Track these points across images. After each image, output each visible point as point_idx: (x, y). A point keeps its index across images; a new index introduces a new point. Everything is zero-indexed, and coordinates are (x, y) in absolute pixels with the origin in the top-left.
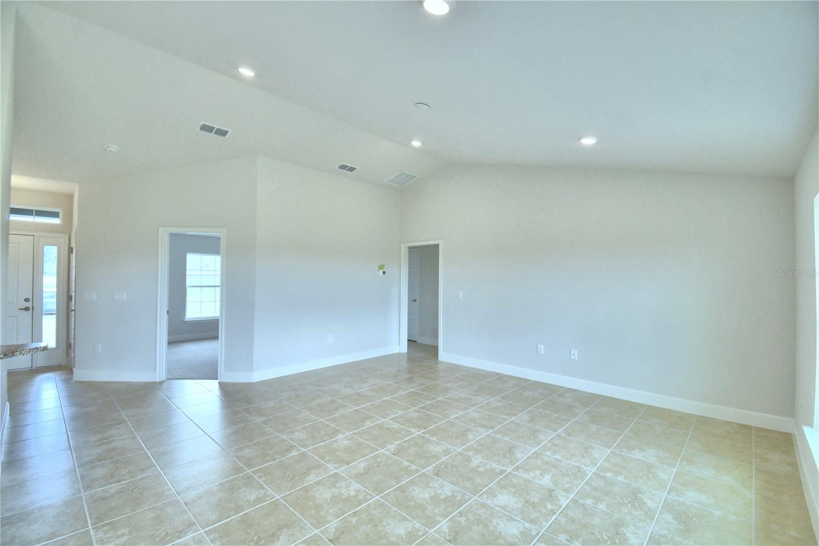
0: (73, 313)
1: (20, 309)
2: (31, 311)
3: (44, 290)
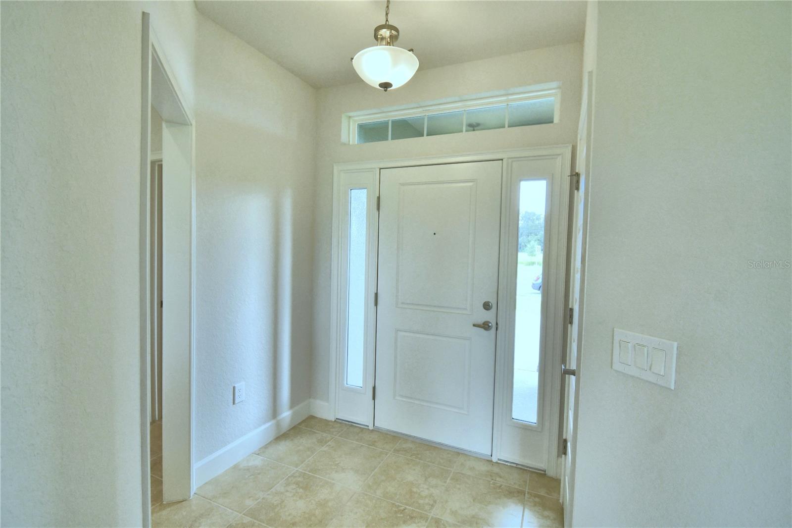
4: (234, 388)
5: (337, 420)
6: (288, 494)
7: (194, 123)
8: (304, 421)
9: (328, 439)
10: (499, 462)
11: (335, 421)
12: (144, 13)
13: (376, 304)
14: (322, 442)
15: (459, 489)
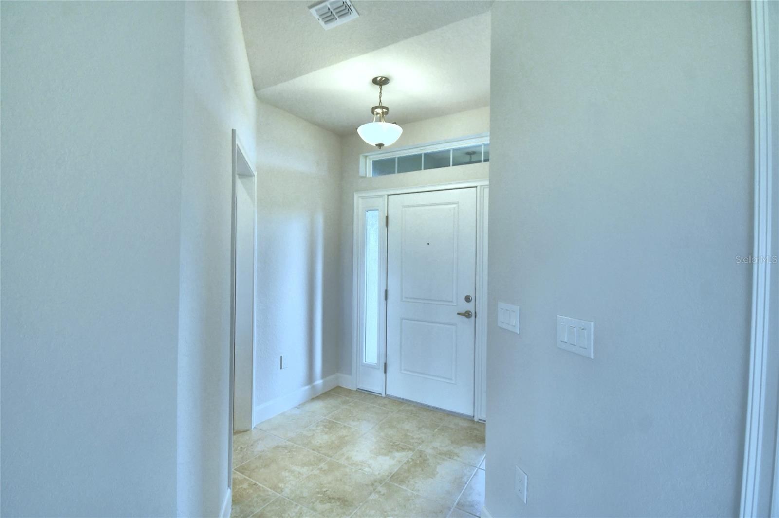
1: (460, 314)
2: (473, 317)
4: (281, 357)
5: (358, 390)
6: (317, 431)
7: (256, 174)
8: (333, 389)
9: (350, 401)
10: (479, 421)
11: (357, 390)
12: (233, 130)
13: (386, 298)
14: (345, 402)
15: (443, 435)
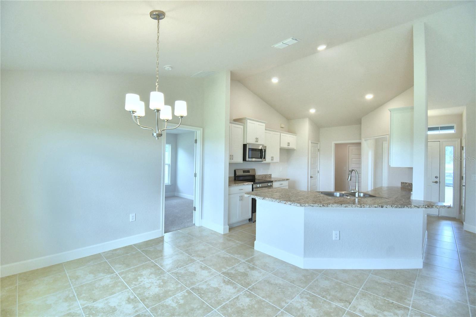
0: (464, 187)
1: (433, 182)
2: (439, 183)
3: (446, 172)
